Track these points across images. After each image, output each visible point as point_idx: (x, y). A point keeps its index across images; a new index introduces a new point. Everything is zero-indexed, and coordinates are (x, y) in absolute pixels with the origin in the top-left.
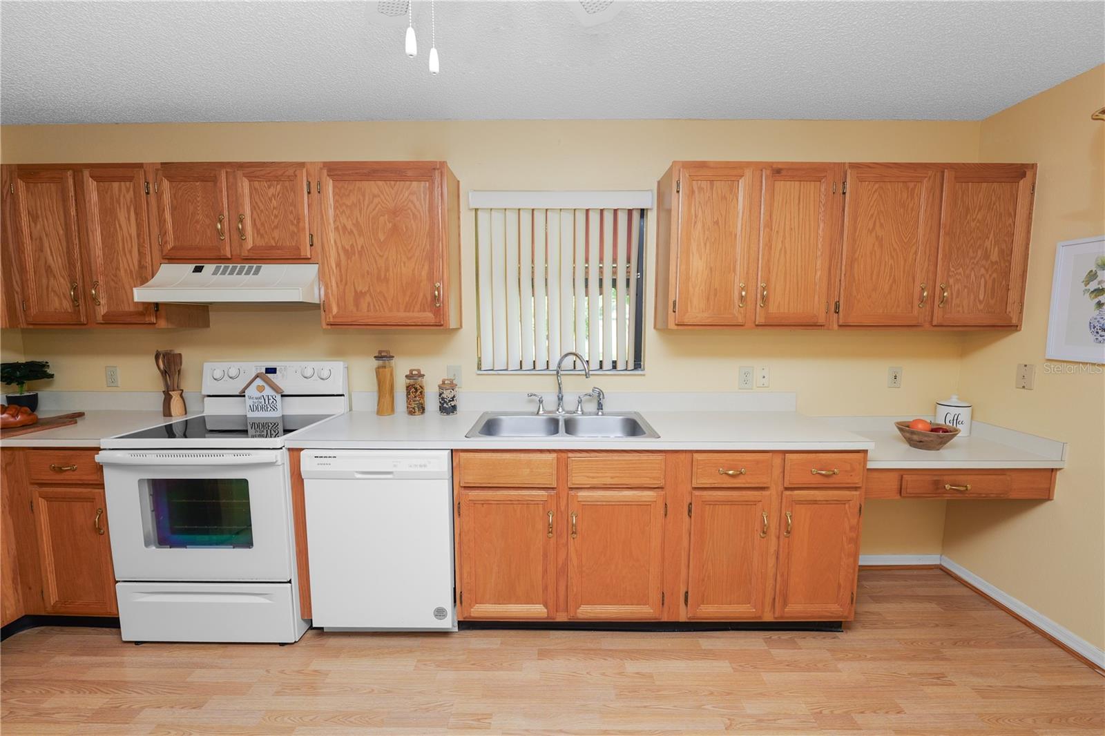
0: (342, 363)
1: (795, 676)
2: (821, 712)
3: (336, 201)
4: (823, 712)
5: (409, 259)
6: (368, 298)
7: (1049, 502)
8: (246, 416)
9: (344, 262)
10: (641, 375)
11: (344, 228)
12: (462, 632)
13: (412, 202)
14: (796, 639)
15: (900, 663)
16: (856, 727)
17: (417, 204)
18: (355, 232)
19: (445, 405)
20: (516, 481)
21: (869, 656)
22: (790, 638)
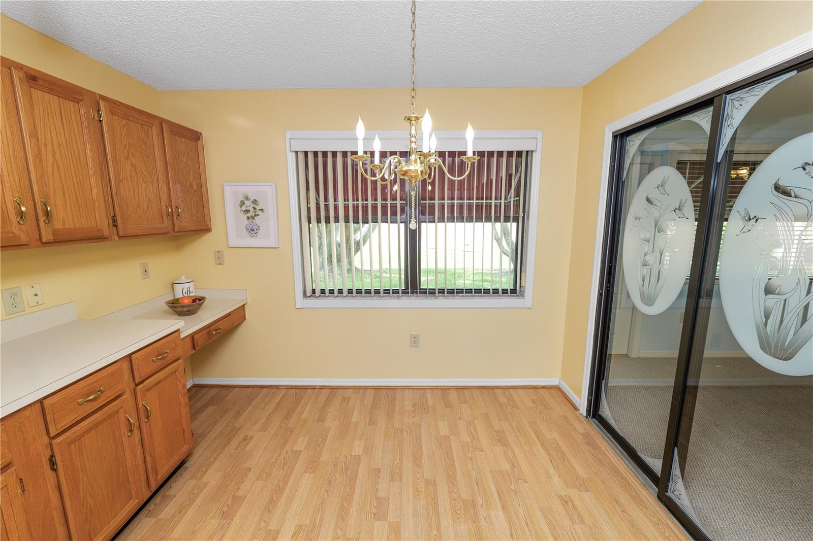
1: (191, 512)
2: (224, 512)
4: (224, 510)
7: (245, 321)
14: (166, 494)
15: (226, 449)
16: (242, 498)
21: (212, 460)
22: (162, 497)
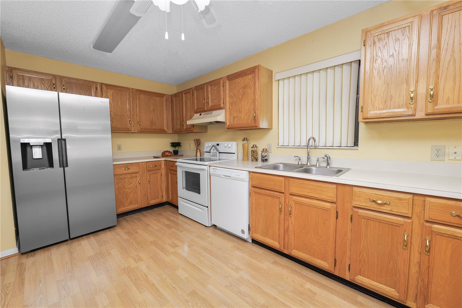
0: (235, 142)
3: (229, 88)
5: (248, 103)
6: (237, 119)
8: (210, 158)
9: (231, 107)
10: (356, 149)
11: (231, 96)
12: (253, 243)
13: (249, 82)
17: (250, 83)
18: (234, 97)
19: (263, 158)
20: (269, 187)
